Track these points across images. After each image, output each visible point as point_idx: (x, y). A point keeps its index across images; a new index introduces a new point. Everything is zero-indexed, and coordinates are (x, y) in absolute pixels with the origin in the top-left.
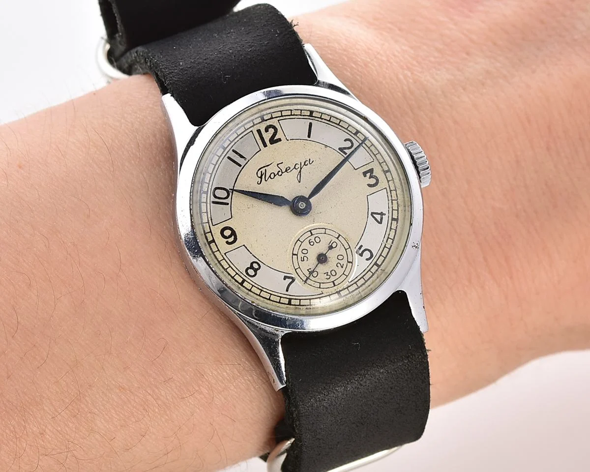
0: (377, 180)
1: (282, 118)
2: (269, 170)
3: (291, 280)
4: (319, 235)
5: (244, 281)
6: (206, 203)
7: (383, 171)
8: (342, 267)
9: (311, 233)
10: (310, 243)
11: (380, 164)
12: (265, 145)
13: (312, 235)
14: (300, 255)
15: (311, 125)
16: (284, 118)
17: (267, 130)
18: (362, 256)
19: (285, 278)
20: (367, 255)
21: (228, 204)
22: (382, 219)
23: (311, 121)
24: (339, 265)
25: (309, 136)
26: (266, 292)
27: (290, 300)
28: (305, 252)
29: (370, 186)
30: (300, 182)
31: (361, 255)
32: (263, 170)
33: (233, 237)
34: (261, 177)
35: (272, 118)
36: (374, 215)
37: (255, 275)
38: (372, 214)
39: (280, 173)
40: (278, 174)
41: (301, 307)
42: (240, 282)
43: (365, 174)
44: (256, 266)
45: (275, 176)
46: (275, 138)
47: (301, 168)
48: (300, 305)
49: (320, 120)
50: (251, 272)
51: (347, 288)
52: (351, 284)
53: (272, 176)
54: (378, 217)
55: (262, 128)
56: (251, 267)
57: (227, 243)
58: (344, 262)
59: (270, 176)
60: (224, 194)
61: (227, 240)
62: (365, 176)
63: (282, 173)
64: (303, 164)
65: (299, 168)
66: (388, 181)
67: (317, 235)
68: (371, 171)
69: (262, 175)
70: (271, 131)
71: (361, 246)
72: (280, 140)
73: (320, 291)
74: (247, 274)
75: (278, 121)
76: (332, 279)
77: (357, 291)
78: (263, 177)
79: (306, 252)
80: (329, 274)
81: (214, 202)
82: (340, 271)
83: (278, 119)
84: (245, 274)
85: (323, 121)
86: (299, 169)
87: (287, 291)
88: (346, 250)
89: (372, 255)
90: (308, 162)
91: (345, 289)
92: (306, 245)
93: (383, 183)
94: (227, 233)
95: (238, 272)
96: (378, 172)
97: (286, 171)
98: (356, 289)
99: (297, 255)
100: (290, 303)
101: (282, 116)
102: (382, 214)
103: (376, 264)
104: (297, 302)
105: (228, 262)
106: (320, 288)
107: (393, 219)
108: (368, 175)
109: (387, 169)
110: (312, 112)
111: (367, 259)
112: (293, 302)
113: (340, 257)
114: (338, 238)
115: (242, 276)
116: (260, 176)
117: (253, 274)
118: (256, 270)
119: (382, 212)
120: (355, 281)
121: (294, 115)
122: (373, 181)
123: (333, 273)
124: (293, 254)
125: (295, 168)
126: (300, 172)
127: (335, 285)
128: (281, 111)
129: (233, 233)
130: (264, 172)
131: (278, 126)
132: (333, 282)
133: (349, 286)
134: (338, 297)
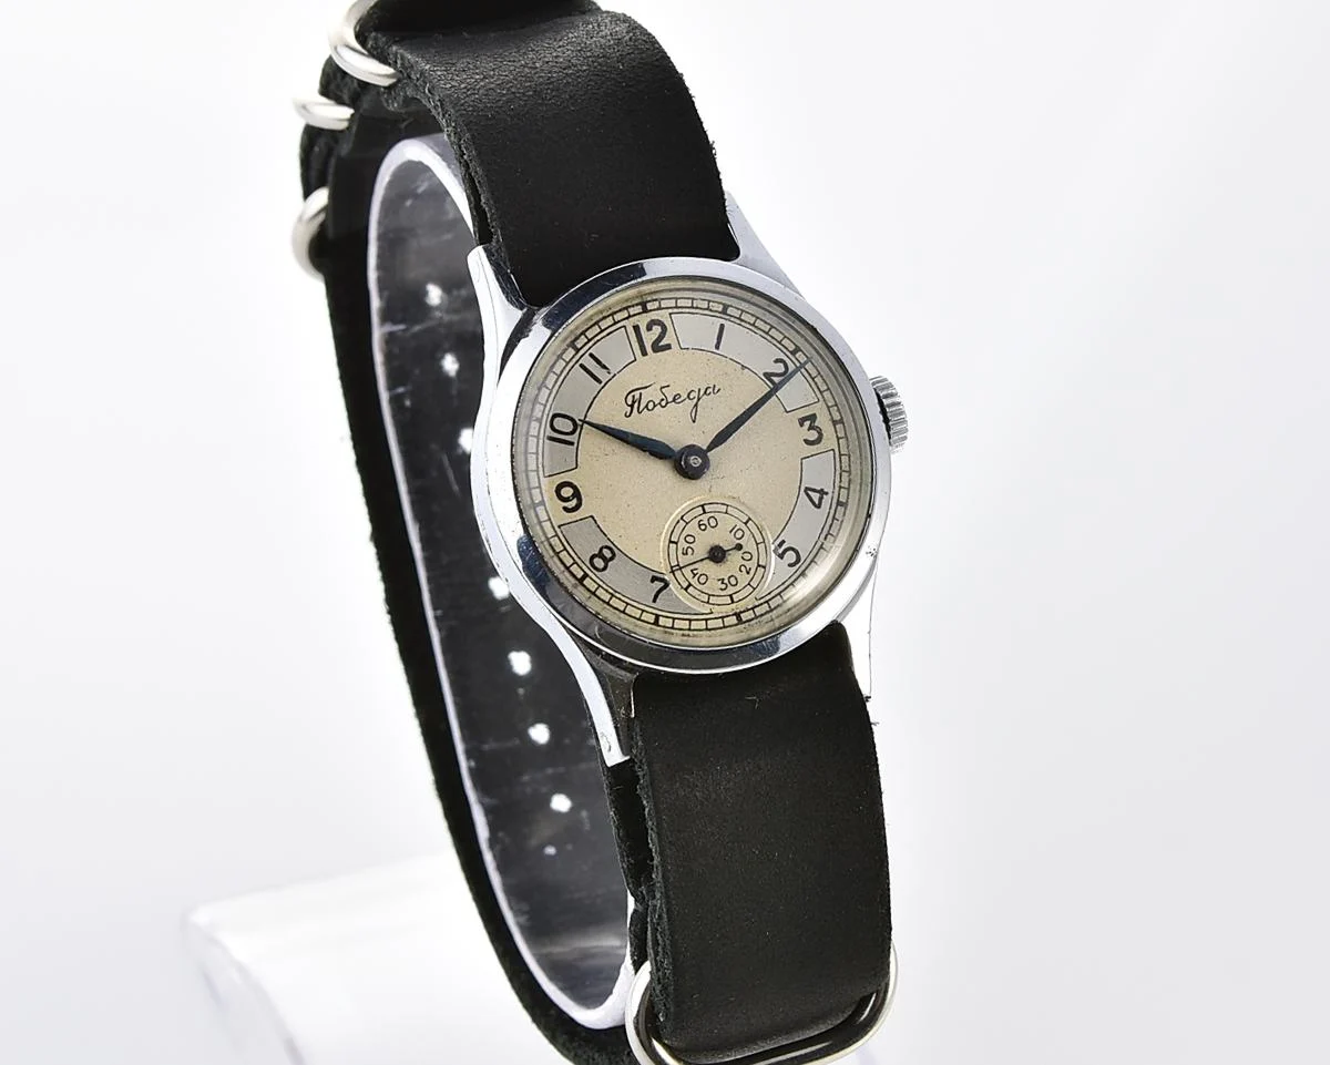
0: (821, 435)
1: (676, 310)
2: (647, 396)
3: (662, 584)
4: (716, 515)
5: (586, 575)
6: (538, 437)
7: (833, 420)
8: (748, 573)
9: (704, 510)
10: (699, 526)
11: (828, 407)
12: (644, 353)
13: (704, 513)
14: (683, 545)
15: (722, 326)
16: (680, 310)
17: (649, 328)
18: (782, 558)
19: (654, 579)
20: (791, 557)
21: (572, 444)
22: (821, 499)
23: (723, 321)
24: (743, 568)
25: (717, 347)
26: (620, 599)
27: (658, 617)
28: (690, 539)
30: (694, 422)
31: (781, 556)
32: (637, 394)
33: (575, 500)
34: (632, 406)
35: (660, 308)
36: (810, 493)
37: (605, 568)
38: (807, 489)
39: (663, 403)
40: (660, 403)
41: (675, 632)
42: (579, 577)
43: (802, 422)
44: (607, 553)
45: (655, 406)
46: (661, 344)
47: (699, 399)
48: (672, 628)
49: (738, 322)
50: (599, 563)
51: (752, 609)
52: (760, 602)
53: (651, 406)
54: (816, 497)
55: (643, 321)
56: (600, 555)
57: (565, 509)
58: (752, 565)
59: (647, 406)
60: (569, 427)
61: (566, 504)
62: (802, 425)
63: (667, 403)
64: (702, 393)
65: (697, 398)
66: (838, 439)
67: (712, 515)
68: (813, 418)
69: (634, 402)
70: (657, 330)
71: (783, 542)
72: (668, 347)
73: (708, 607)
74: (593, 565)
75: (670, 314)
76: (731, 590)
77: (768, 616)
78: (636, 405)
79: (692, 540)
80: (726, 581)
81: (550, 438)
82: (744, 579)
83: (670, 311)
84: (589, 565)
85: (743, 324)
86: (695, 400)
88: (757, 544)
89: (799, 559)
90: (711, 390)
91: (748, 610)
92: (692, 528)
93: (829, 440)
94: (567, 492)
95: (576, 559)
96: (823, 421)
97: (674, 400)
98: (767, 612)
99: (676, 543)
100: (656, 623)
101: (677, 307)
102: (822, 492)
103: (803, 574)
104: (669, 623)
105: (563, 541)
106: (708, 602)
107: (839, 503)
108: (807, 423)
109: (838, 418)
110: (726, 307)
111: (790, 565)
112: (662, 621)
113: (747, 556)
114: (746, 523)
115: (584, 567)
116: (630, 403)
117: (603, 565)
118: (607, 561)
119: (822, 490)
120: (767, 598)
121: (697, 308)
122: (813, 435)
123: (733, 581)
124: (671, 542)
125: (688, 397)
126: (696, 405)
127: (733, 602)
128: (677, 299)
129: (577, 494)
130: (637, 397)
131: (668, 323)
132: (731, 596)
133: (756, 607)
134: (736, 622)
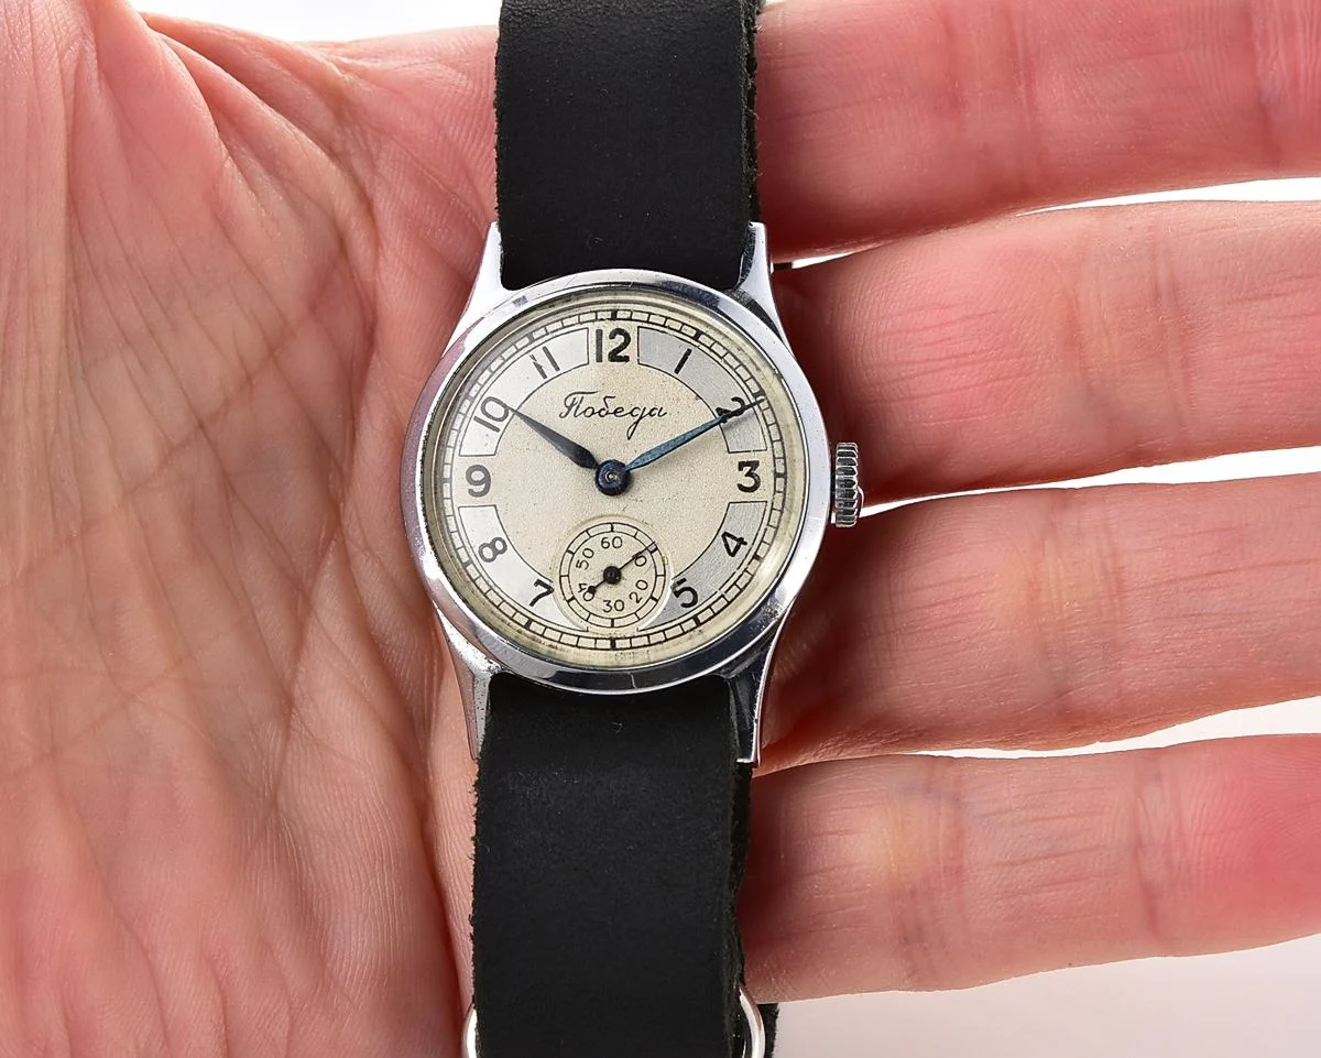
0: (758, 484)
1: (646, 325)
2: (588, 402)
3: (545, 590)
4: (624, 537)
5: (470, 562)
6: (465, 415)
7: (775, 472)
8: (638, 602)
9: (612, 528)
10: (602, 542)
11: (774, 458)
12: (599, 359)
13: (612, 531)
14: (579, 556)
15: (688, 353)
16: (651, 326)
17: (612, 336)
18: (678, 596)
19: (538, 583)
20: (687, 597)
21: (498, 430)
22: (737, 548)
23: (691, 347)
24: (634, 596)
25: (677, 371)
26: (497, 594)
27: (530, 621)
28: (588, 553)
29: (741, 487)
30: (629, 438)
31: (677, 594)
32: (579, 397)
33: (483, 486)
34: (570, 408)
35: (630, 319)
36: (728, 539)
37: (493, 560)
38: (726, 535)
39: (603, 413)
40: (599, 412)
41: (543, 640)
43: (741, 465)
44: (499, 546)
45: (593, 413)
46: (620, 354)
47: (641, 418)
48: (542, 636)
49: (708, 351)
50: (488, 553)
51: (630, 638)
52: (640, 633)
53: (589, 412)
54: (733, 544)
55: (608, 327)
56: (492, 545)
57: (471, 492)
58: (645, 595)
59: (584, 412)
60: (498, 411)
61: (472, 487)
62: (740, 469)
63: (607, 413)
64: (647, 412)
65: (639, 416)
66: (775, 492)
67: (620, 535)
68: (754, 465)
69: (572, 405)
70: (620, 339)
71: (684, 580)
72: (626, 359)
73: (585, 625)
74: (481, 552)
75: (639, 327)
76: (614, 614)
77: (645, 650)
78: (575, 407)
79: (590, 554)
80: (612, 604)
81: (477, 419)
82: (631, 606)
83: (640, 324)
84: (477, 553)
85: (712, 354)
86: (637, 418)
87: (532, 604)
88: (657, 576)
89: (694, 602)
90: (656, 412)
91: (626, 638)
92: (594, 544)
93: (765, 492)
94: (477, 476)
95: (466, 544)
96: (765, 472)
97: (615, 412)
98: (645, 646)
99: (573, 554)
100: (527, 626)
101: (648, 322)
102: (741, 541)
103: (695, 618)
104: (540, 630)
105: (459, 523)
106: (587, 620)
107: (756, 556)
108: (747, 469)
109: (782, 471)
110: (699, 333)
111: (684, 605)
112: (533, 626)
113: (642, 585)
114: (651, 552)
115: (471, 553)
116: (568, 404)
117: (491, 556)
118: (496, 553)
119: (742, 539)
120: (650, 631)
121: (668, 327)
122: (749, 482)
123: (619, 606)
124: (568, 551)
125: (631, 413)
126: (637, 423)
127: (612, 626)
128: (650, 314)
129: (487, 480)
130: (578, 400)
131: (633, 336)
132: (613, 620)
133: (634, 637)
134: (609, 647)
